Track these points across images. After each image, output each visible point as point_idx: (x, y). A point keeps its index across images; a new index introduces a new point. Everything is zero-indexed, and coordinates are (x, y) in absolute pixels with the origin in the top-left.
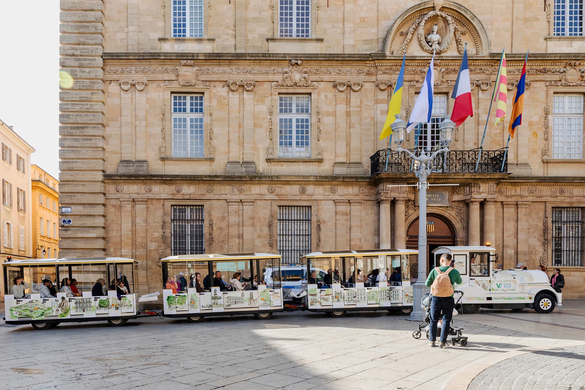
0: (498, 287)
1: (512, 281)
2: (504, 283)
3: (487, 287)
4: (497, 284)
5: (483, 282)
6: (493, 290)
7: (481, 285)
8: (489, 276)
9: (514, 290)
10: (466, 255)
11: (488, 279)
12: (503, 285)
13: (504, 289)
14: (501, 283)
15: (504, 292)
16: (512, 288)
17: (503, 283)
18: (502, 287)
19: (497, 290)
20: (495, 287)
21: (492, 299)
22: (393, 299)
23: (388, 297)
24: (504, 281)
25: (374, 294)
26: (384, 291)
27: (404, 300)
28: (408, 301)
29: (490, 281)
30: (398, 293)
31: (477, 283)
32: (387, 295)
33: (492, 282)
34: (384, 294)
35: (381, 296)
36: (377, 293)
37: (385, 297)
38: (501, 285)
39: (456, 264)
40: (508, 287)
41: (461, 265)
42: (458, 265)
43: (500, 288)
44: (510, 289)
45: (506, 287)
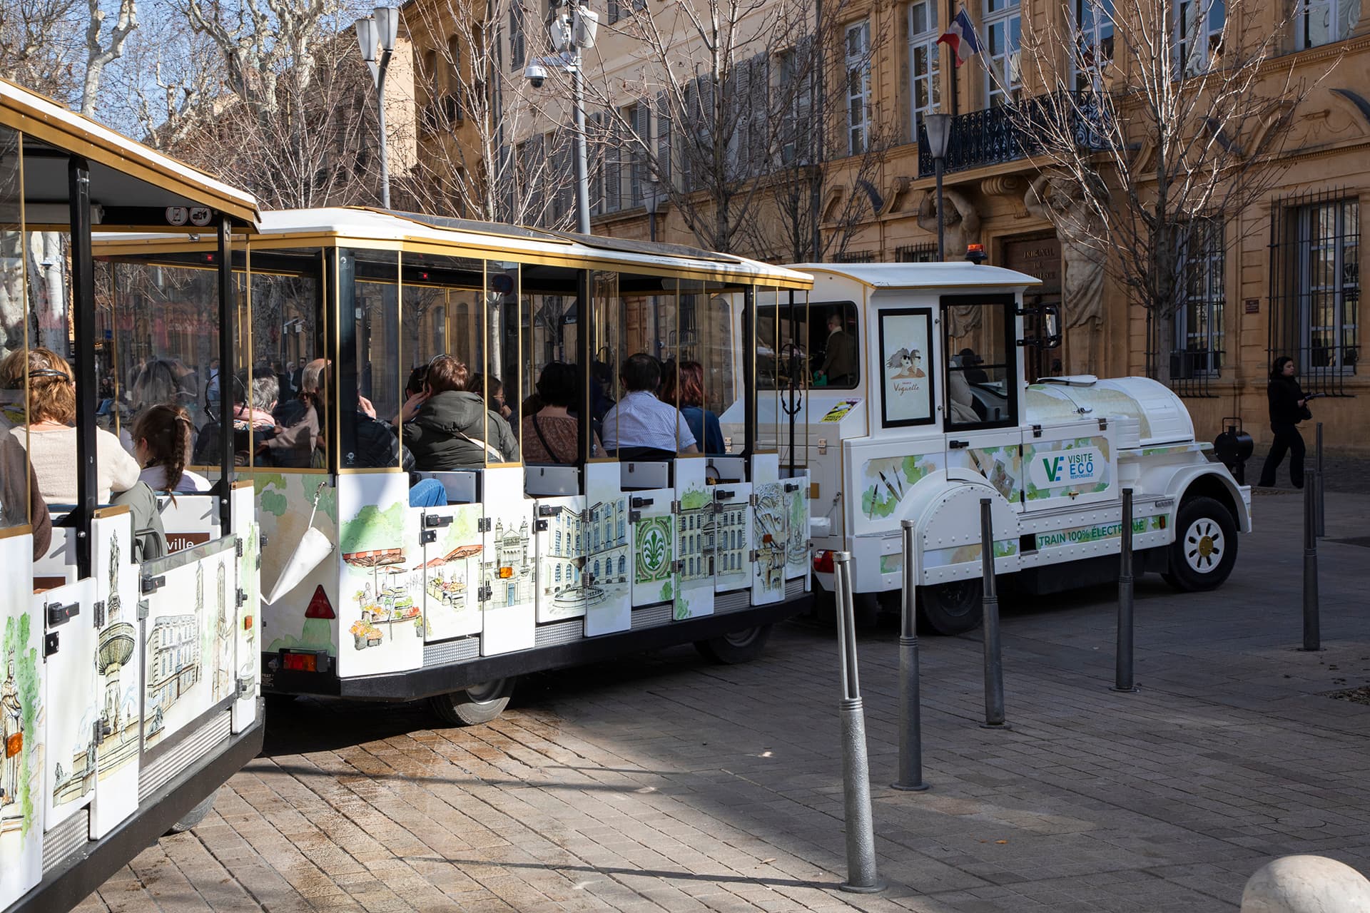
0: (1051, 477)
1: (1096, 440)
3: (1011, 483)
4: (1046, 461)
5: (995, 456)
6: (1034, 494)
7: (989, 474)
8: (1014, 421)
9: (1104, 486)
10: (927, 312)
11: (1010, 436)
12: (1064, 464)
15: (1067, 501)
18: (1064, 474)
19: (1046, 493)
21: (1038, 541)
22: (725, 569)
23: (706, 552)
24: (1070, 447)
25: (659, 536)
26: (695, 516)
27: (756, 572)
28: (769, 572)
29: (1021, 447)
30: (740, 527)
31: (977, 463)
32: (705, 542)
33: (1029, 455)
34: (695, 539)
35: (683, 550)
36: (668, 532)
37: (697, 555)
38: (1060, 464)
39: (891, 364)
40: (1086, 472)
41: (910, 370)
42: (898, 371)
43: (1058, 479)
44: (1092, 484)
45: (1078, 473)
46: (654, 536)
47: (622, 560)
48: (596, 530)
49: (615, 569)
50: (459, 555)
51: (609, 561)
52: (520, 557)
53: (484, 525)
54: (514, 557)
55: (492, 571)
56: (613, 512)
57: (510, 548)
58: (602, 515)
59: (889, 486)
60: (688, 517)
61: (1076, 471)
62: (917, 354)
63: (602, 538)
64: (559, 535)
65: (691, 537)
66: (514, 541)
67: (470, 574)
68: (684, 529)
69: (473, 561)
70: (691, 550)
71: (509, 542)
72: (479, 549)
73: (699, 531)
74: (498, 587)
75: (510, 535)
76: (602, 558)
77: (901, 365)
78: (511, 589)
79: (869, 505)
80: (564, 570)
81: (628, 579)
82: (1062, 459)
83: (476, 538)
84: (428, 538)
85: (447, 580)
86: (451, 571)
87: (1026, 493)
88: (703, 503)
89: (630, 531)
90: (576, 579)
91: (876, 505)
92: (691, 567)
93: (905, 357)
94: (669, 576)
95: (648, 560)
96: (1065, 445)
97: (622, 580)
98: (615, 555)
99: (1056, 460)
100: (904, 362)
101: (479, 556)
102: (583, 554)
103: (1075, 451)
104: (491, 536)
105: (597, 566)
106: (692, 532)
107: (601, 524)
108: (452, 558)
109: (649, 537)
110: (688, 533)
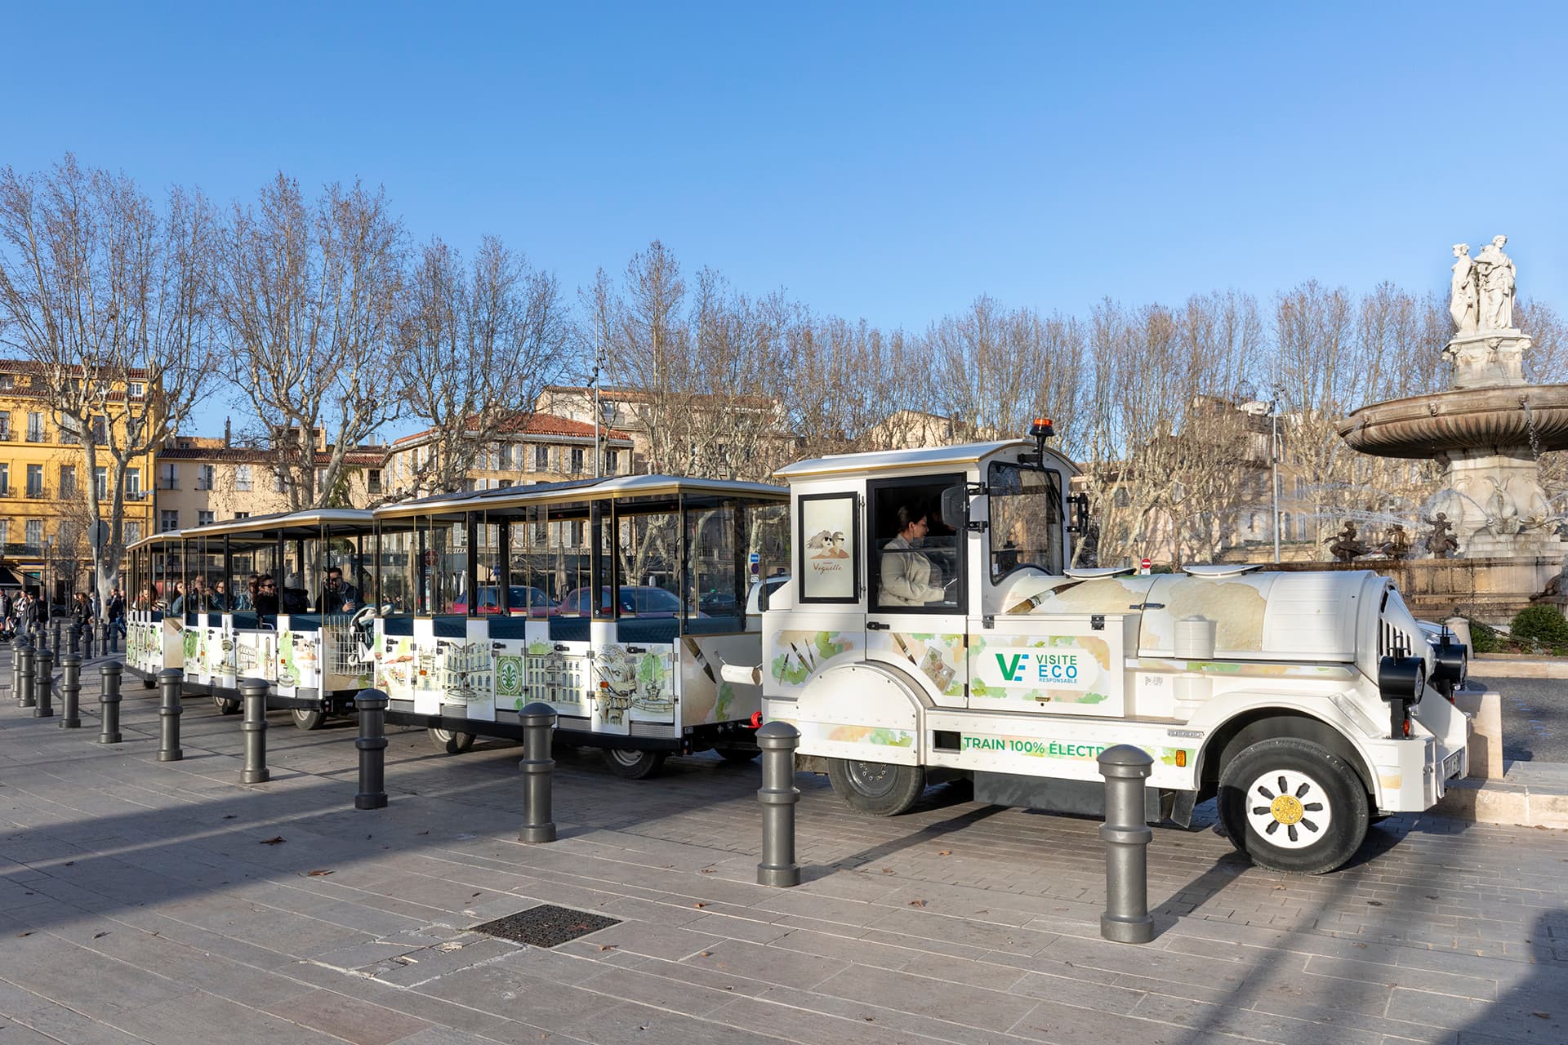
0: (1008, 676)
1: (1086, 641)
2: (1040, 651)
3: (951, 673)
4: (1000, 658)
5: (928, 643)
6: (982, 690)
7: (919, 661)
8: (962, 608)
9: (1095, 698)
10: (853, 495)
11: (952, 624)
12: (1031, 665)
13: (1044, 688)
14: (1021, 651)
15: (1035, 707)
16: (1083, 684)
17: (1033, 653)
19: (1000, 693)
20: (990, 674)
21: (963, 741)
22: (564, 699)
23: (549, 685)
24: (1041, 644)
25: (513, 669)
26: (540, 660)
27: (594, 707)
28: (607, 710)
29: (966, 637)
30: (578, 672)
31: (904, 648)
32: (548, 678)
33: (977, 647)
34: (540, 674)
35: (531, 680)
36: (519, 667)
37: (541, 686)
38: (1021, 662)
39: (811, 546)
40: (1063, 676)
41: (832, 551)
42: (819, 551)
43: (1019, 679)
44: (1076, 693)
45: (1050, 676)
46: (509, 668)
47: (488, 679)
48: (472, 659)
49: (484, 683)
50: (402, 660)
51: (480, 678)
52: (431, 666)
53: (413, 647)
54: (428, 666)
55: (418, 670)
56: (482, 650)
57: (426, 661)
58: (475, 651)
59: (800, 657)
60: (534, 659)
61: (1049, 673)
62: (840, 536)
63: (476, 663)
64: (450, 658)
65: (537, 673)
66: (428, 658)
67: (407, 670)
68: (531, 667)
69: (409, 664)
70: (537, 681)
71: (425, 658)
72: (411, 659)
73: (543, 670)
74: (420, 679)
75: (426, 654)
76: (476, 675)
77: (822, 546)
78: (427, 682)
79: (779, 671)
80: (453, 677)
81: (492, 690)
82: (1026, 657)
83: (409, 653)
84: (389, 650)
85: (397, 671)
86: (400, 666)
87: (971, 687)
88: (546, 652)
89: (493, 662)
90: (460, 684)
91: (786, 672)
92: (537, 692)
93: (826, 539)
94: (520, 695)
95: (505, 682)
96: (1032, 641)
97: (488, 691)
98: (484, 675)
99: (1017, 657)
100: (825, 543)
101: (412, 662)
102: (464, 671)
103: (1047, 651)
104: (417, 653)
105: (472, 679)
106: (537, 670)
107: (475, 655)
108: (399, 661)
109: (506, 668)
110: (534, 670)
